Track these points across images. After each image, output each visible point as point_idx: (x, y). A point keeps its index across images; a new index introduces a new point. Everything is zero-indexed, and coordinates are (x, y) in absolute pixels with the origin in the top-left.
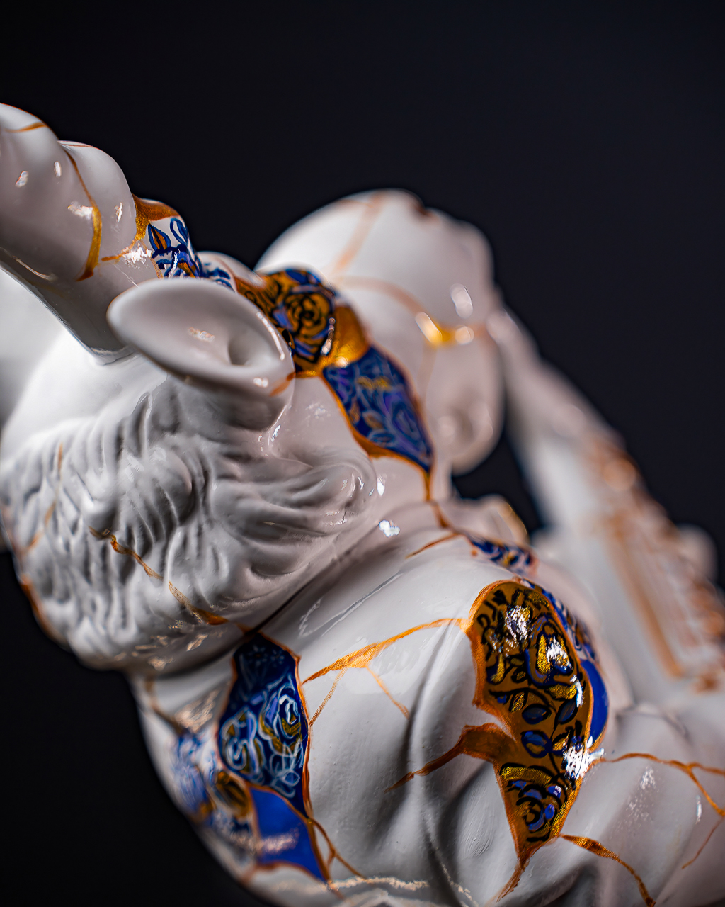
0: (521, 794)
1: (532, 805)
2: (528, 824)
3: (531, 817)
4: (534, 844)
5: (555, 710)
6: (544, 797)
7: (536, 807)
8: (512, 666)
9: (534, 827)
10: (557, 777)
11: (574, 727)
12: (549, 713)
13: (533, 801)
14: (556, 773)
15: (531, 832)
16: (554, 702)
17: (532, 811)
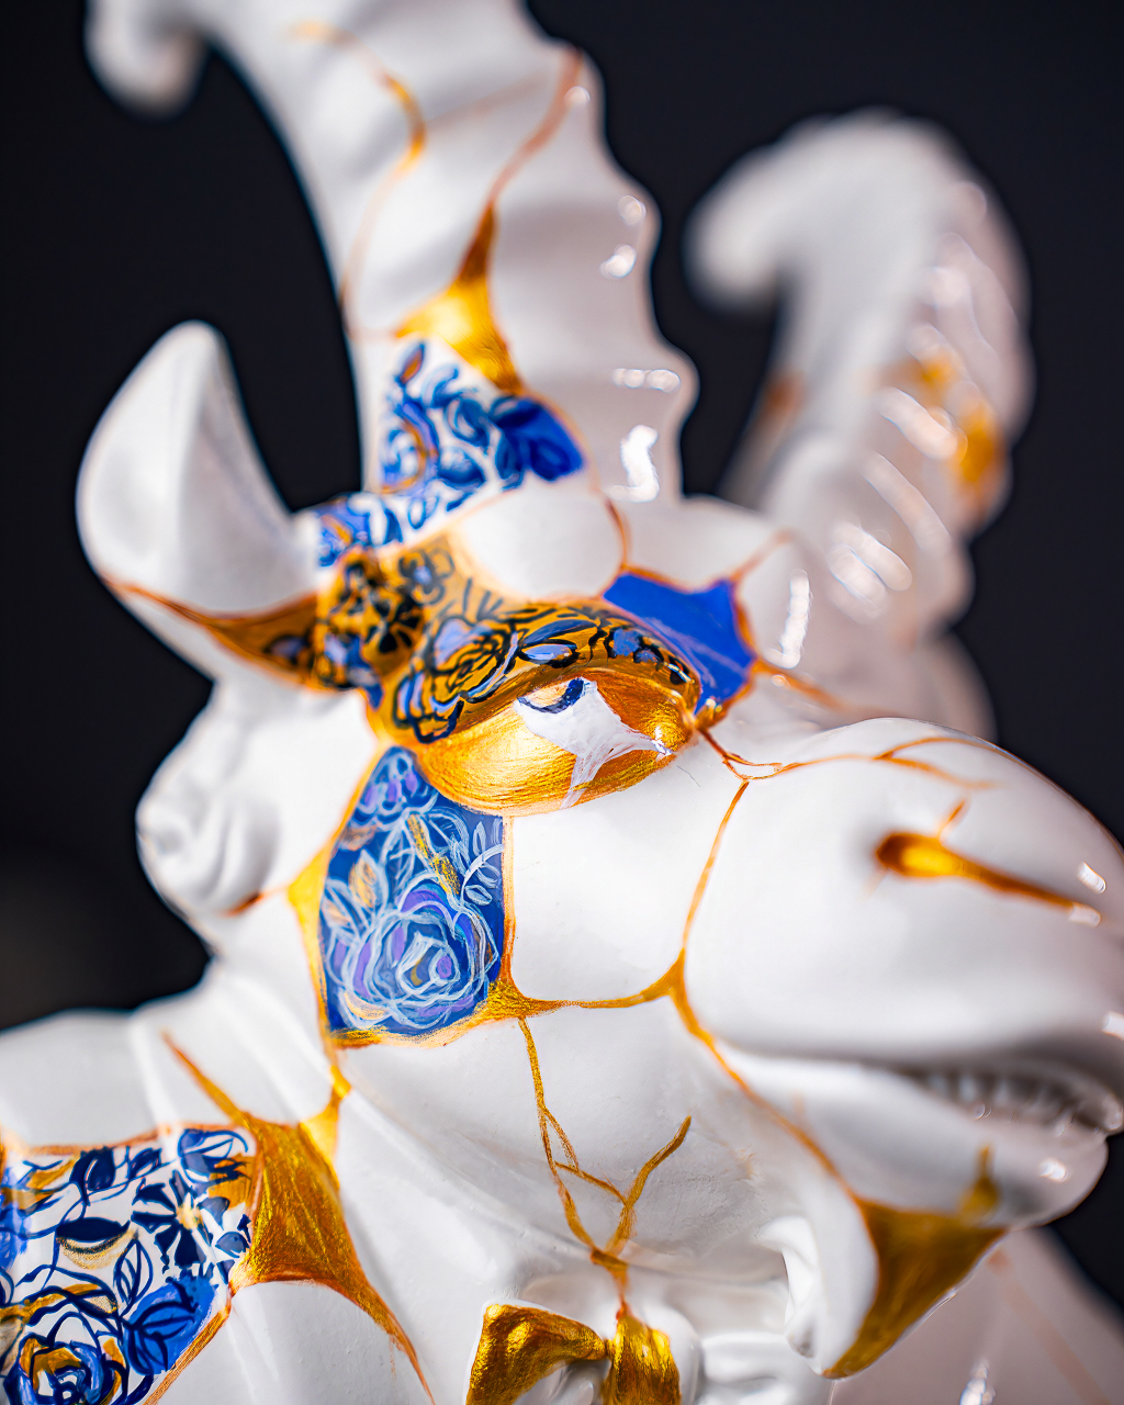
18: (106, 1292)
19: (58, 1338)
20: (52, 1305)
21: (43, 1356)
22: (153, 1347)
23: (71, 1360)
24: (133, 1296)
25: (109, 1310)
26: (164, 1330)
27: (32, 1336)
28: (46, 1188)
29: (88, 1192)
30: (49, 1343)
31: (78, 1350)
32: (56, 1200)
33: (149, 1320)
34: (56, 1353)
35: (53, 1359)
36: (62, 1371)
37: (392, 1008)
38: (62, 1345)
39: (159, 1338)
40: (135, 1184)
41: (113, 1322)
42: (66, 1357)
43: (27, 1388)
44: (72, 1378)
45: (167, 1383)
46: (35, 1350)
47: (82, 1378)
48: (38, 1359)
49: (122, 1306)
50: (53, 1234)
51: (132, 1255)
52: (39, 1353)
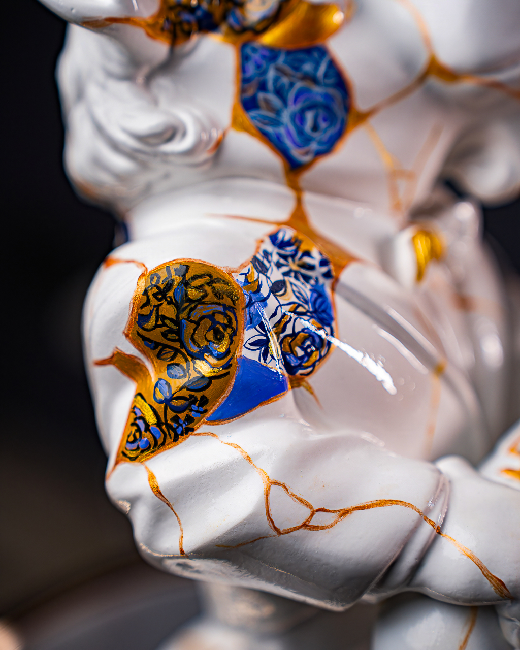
0: (135, 419)
1: (136, 431)
2: (128, 442)
3: (131, 439)
4: (124, 458)
5: (189, 377)
6: (146, 431)
7: (137, 434)
8: (164, 325)
9: (130, 447)
10: (163, 424)
11: (199, 399)
12: (185, 376)
13: (139, 430)
14: (163, 421)
15: (126, 449)
16: (193, 371)
17: (134, 436)
18: (299, 305)
19: (296, 331)
20: (288, 320)
21: (294, 341)
22: (324, 316)
23: (305, 336)
24: (306, 302)
25: (304, 311)
26: (323, 307)
27: (286, 336)
28: (255, 279)
29: (266, 274)
30: (294, 335)
31: (306, 331)
32: (261, 282)
33: (317, 306)
34: (298, 337)
35: (298, 340)
36: (303, 343)
37: (314, 146)
38: (299, 333)
39: (324, 311)
40: (272, 264)
41: (309, 314)
42: (302, 336)
43: (293, 358)
44: (308, 343)
45: (337, 324)
46: (290, 341)
47: (312, 340)
48: (292, 344)
49: (306, 306)
50: (271, 294)
51: (295, 289)
52: (291, 341)
